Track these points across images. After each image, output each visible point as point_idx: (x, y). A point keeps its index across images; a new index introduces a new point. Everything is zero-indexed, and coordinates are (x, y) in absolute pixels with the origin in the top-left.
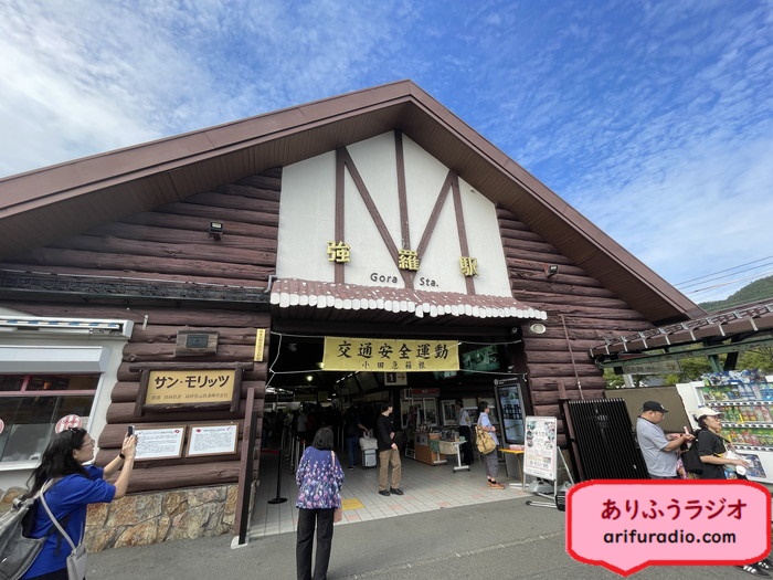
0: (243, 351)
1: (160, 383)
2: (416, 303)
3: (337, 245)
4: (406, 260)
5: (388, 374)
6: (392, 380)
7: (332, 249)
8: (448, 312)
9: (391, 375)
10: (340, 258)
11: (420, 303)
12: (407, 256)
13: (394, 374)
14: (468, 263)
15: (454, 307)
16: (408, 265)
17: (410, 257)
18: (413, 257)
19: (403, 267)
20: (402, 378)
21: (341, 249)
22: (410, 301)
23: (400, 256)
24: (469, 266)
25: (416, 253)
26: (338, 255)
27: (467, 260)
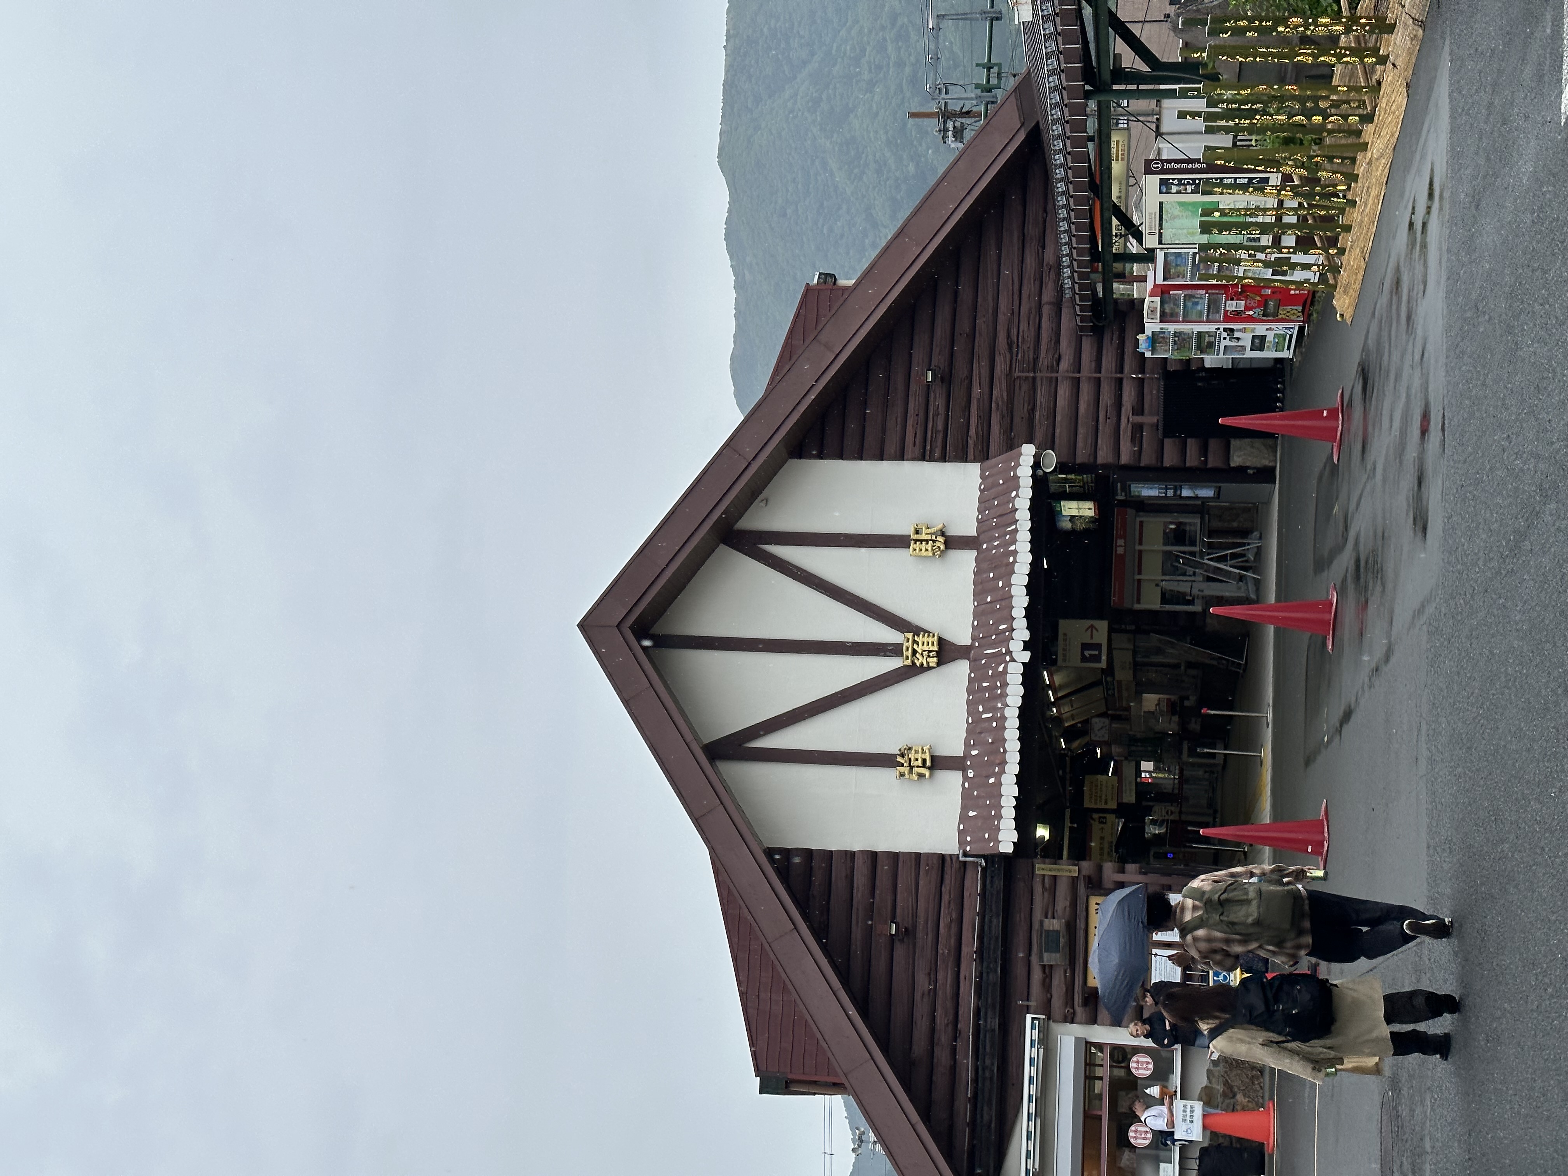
0: (1063, 890)
2: (1008, 658)
3: (903, 765)
4: (922, 654)
5: (1084, 659)
6: (1097, 653)
7: (911, 772)
8: (1023, 613)
9: (1087, 653)
10: (924, 761)
11: (1009, 652)
12: (914, 652)
13: (1085, 646)
14: (921, 541)
15: (1015, 602)
16: (930, 652)
17: (915, 646)
18: (915, 642)
19: (935, 659)
20: (1094, 631)
21: (910, 760)
22: (1005, 668)
23: (913, 663)
24: (927, 541)
25: (910, 635)
26: (920, 763)
27: (916, 541)
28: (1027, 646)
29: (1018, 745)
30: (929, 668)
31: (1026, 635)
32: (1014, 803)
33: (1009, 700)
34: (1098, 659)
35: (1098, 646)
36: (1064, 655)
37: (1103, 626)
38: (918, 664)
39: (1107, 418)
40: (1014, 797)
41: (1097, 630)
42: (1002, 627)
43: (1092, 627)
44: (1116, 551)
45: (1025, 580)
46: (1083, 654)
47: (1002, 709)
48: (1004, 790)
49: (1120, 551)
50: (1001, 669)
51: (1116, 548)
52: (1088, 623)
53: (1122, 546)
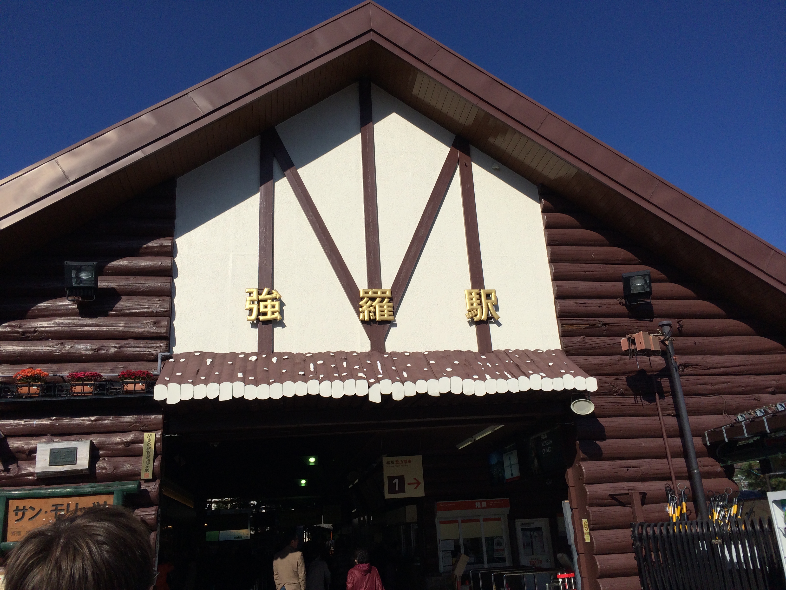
1: (20, 514)
2: (372, 381)
3: (260, 294)
4: (372, 306)
5: (391, 479)
6: (397, 489)
7: (253, 302)
8: (421, 391)
9: (396, 481)
10: (265, 314)
11: (378, 381)
12: (373, 299)
13: (401, 479)
14: (480, 299)
15: (432, 382)
16: (375, 313)
17: (378, 300)
18: (383, 299)
19: (366, 318)
20: (415, 485)
21: (265, 300)
22: (361, 378)
23: (362, 299)
24: (480, 304)
25: (388, 294)
26: (262, 310)
27: (480, 294)
28: (386, 398)
29: (277, 396)
30: (358, 313)
31: (398, 397)
32: (211, 397)
33: (326, 383)
34: (392, 490)
35: (402, 490)
36: (393, 462)
37: (420, 492)
38: (361, 303)
39: (628, 467)
40: (218, 396)
41: (416, 488)
42: (405, 374)
43: (419, 483)
44: (477, 502)
45: (456, 391)
46: (394, 478)
47: (317, 378)
48: (226, 385)
49: (478, 505)
50: (360, 374)
51: (479, 501)
52: (421, 480)
53: (481, 505)
